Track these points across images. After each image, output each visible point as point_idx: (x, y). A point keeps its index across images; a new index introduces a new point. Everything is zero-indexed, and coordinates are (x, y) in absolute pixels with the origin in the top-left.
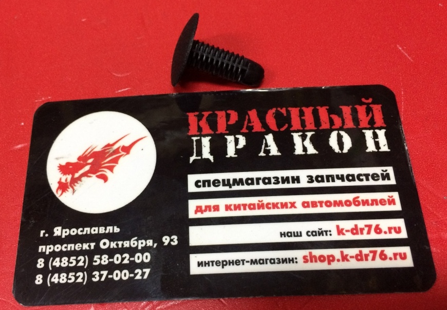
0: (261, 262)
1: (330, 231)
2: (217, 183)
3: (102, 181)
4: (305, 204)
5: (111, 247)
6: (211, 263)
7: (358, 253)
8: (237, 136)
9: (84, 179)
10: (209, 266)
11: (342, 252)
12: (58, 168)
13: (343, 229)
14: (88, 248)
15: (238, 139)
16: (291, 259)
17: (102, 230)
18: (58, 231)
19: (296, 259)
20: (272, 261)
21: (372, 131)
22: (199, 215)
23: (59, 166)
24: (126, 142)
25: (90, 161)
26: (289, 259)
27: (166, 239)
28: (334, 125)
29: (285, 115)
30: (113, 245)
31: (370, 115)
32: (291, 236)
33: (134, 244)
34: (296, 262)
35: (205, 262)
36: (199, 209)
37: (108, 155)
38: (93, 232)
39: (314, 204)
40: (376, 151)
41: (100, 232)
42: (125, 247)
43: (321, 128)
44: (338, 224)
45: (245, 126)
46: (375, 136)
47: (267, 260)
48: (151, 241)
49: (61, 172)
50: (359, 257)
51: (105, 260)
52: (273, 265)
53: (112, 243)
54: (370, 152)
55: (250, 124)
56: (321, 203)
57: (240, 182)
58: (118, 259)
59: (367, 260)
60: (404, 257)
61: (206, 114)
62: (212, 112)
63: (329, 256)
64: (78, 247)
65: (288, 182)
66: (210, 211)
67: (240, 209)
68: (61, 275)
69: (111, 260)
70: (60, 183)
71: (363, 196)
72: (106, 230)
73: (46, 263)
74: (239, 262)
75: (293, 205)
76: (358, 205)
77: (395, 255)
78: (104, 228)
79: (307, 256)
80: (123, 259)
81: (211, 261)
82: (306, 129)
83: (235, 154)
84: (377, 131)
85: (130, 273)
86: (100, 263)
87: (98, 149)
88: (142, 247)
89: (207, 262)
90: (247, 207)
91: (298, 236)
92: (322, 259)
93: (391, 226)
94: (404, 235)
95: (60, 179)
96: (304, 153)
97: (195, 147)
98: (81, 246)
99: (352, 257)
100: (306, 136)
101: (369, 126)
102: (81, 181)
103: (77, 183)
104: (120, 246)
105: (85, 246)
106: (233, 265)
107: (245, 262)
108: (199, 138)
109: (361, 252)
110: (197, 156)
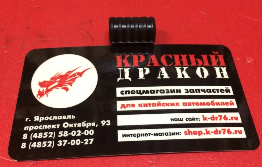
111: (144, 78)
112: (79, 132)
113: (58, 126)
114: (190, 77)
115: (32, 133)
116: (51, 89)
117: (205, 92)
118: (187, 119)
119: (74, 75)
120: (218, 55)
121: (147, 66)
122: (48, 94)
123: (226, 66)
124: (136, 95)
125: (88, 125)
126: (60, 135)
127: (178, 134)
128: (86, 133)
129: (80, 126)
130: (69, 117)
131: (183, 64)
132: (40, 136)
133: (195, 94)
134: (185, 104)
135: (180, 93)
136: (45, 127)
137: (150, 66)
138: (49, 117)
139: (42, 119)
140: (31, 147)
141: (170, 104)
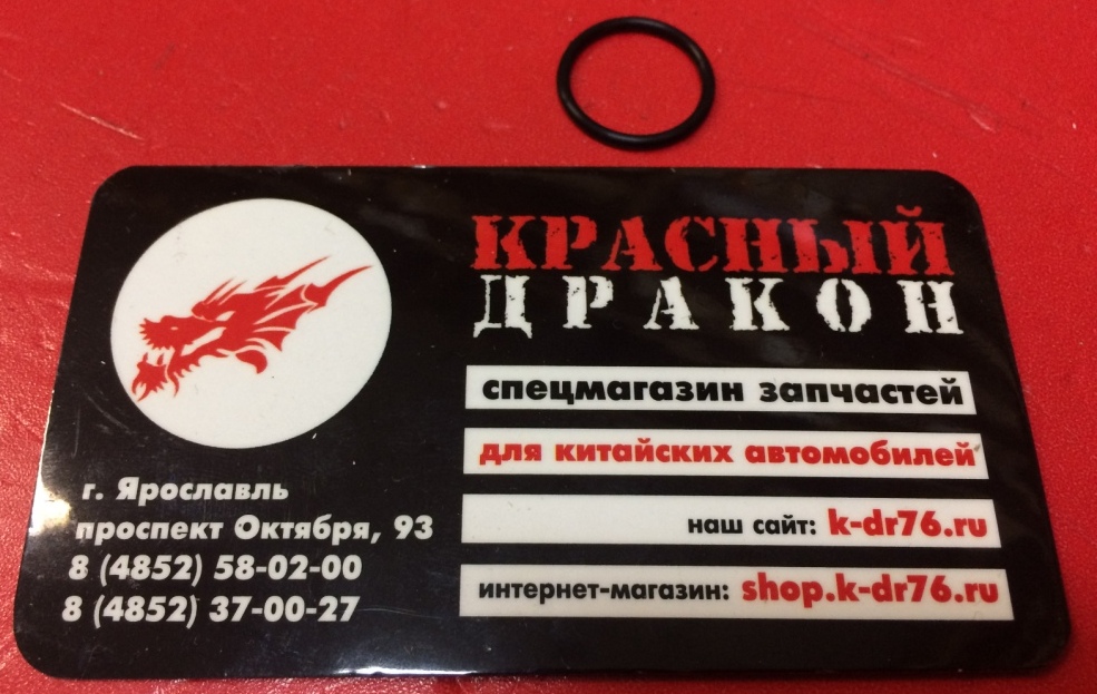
0: (639, 592)
1: (812, 523)
2: (537, 390)
3: (250, 368)
4: (754, 454)
5: (264, 536)
6: (512, 591)
7: (879, 579)
8: (594, 279)
9: (206, 360)
10: (507, 596)
11: (840, 578)
12: (142, 329)
13: (844, 520)
14: (203, 536)
15: (596, 284)
16: (713, 588)
17: (243, 492)
18: (128, 488)
19: (725, 588)
20: (666, 592)
21: (920, 284)
22: (491, 468)
23: (144, 323)
24: (319, 278)
25: (225, 317)
26: (708, 587)
27: (404, 523)
28: (830, 264)
29: (712, 234)
30: (269, 531)
31: (917, 247)
32: (716, 530)
33: (322, 531)
34: (726, 597)
35: (499, 586)
36: (490, 453)
37: (271, 304)
38: (219, 496)
39: (776, 455)
40: (930, 331)
41: (239, 496)
42: (298, 537)
43: (796, 270)
44: (832, 507)
45: (613, 256)
46: (928, 296)
47: (652, 587)
48: (366, 526)
49: (148, 340)
50: (882, 592)
51: (246, 568)
52: (669, 601)
53: (266, 525)
54: (915, 334)
55: (626, 253)
56: (793, 451)
57: (595, 390)
58: (278, 568)
59: (900, 598)
60: (990, 595)
61: (519, 221)
62: (533, 218)
63: (807, 586)
64: (178, 531)
65: (714, 398)
66: (518, 458)
67: (592, 458)
68: (131, 601)
69: (261, 569)
70: (143, 366)
71: (897, 440)
72: (252, 491)
73: (93, 568)
74: (584, 589)
75: (724, 454)
76: (884, 461)
77: (970, 589)
78: (247, 487)
79: (753, 584)
80: (292, 568)
81: (514, 585)
82: (760, 269)
83: (585, 322)
84: (933, 285)
85: (307, 605)
86: (233, 576)
87: (248, 288)
88: (341, 540)
89: (503, 586)
90: (610, 454)
91: (732, 531)
92: (790, 591)
93: (961, 516)
94: (992, 540)
95: (145, 357)
96: (755, 328)
97: (488, 298)
98: (184, 527)
99: (864, 590)
100: (763, 286)
101: (914, 272)
102: (197, 365)
103: (188, 370)
104: (286, 535)
105: (198, 531)
106: (568, 596)
107: (598, 591)
108: (499, 277)
109: (886, 578)
110: (492, 320)
111: (588, 326)
112: (299, 564)
113: (216, 527)
114: (787, 328)
115: (108, 557)
116: (194, 358)
117: (848, 399)
118: (762, 527)
119: (294, 297)
120: (920, 224)
121: (604, 267)
122: (180, 380)
123: (951, 273)
124: (547, 403)
125: (341, 532)
126: (222, 571)
127: (713, 596)
128: (331, 567)
129: (307, 536)
130: (262, 491)
131: (761, 264)
132: (140, 572)
133: (804, 406)
134: (755, 454)
135: (739, 403)
136: (160, 530)
137: (617, 268)
138: (179, 486)
139: (148, 493)
140: (102, 619)
141: (690, 453)
